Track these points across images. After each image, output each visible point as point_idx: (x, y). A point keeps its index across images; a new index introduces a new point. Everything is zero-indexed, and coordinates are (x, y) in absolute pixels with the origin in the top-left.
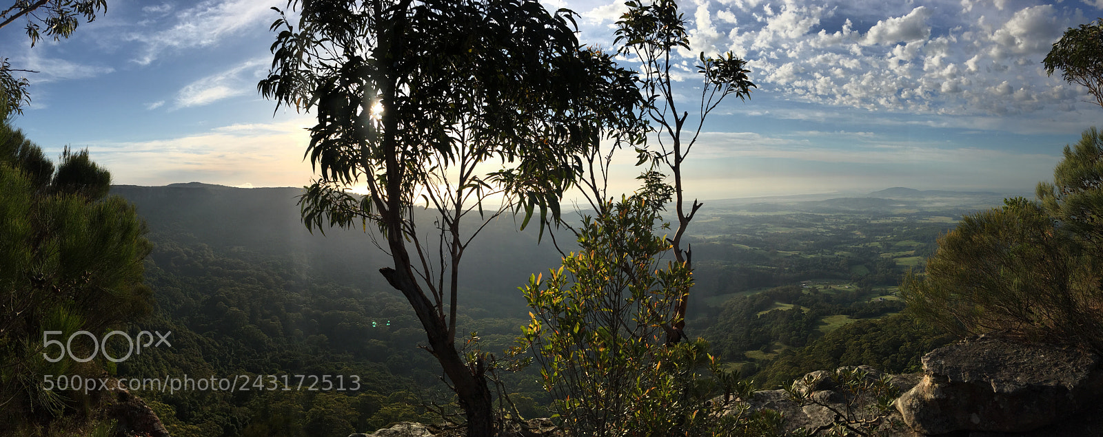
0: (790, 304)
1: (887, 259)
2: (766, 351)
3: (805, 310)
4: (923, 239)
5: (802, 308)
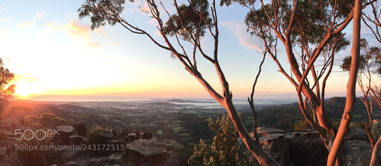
4: (184, 120)
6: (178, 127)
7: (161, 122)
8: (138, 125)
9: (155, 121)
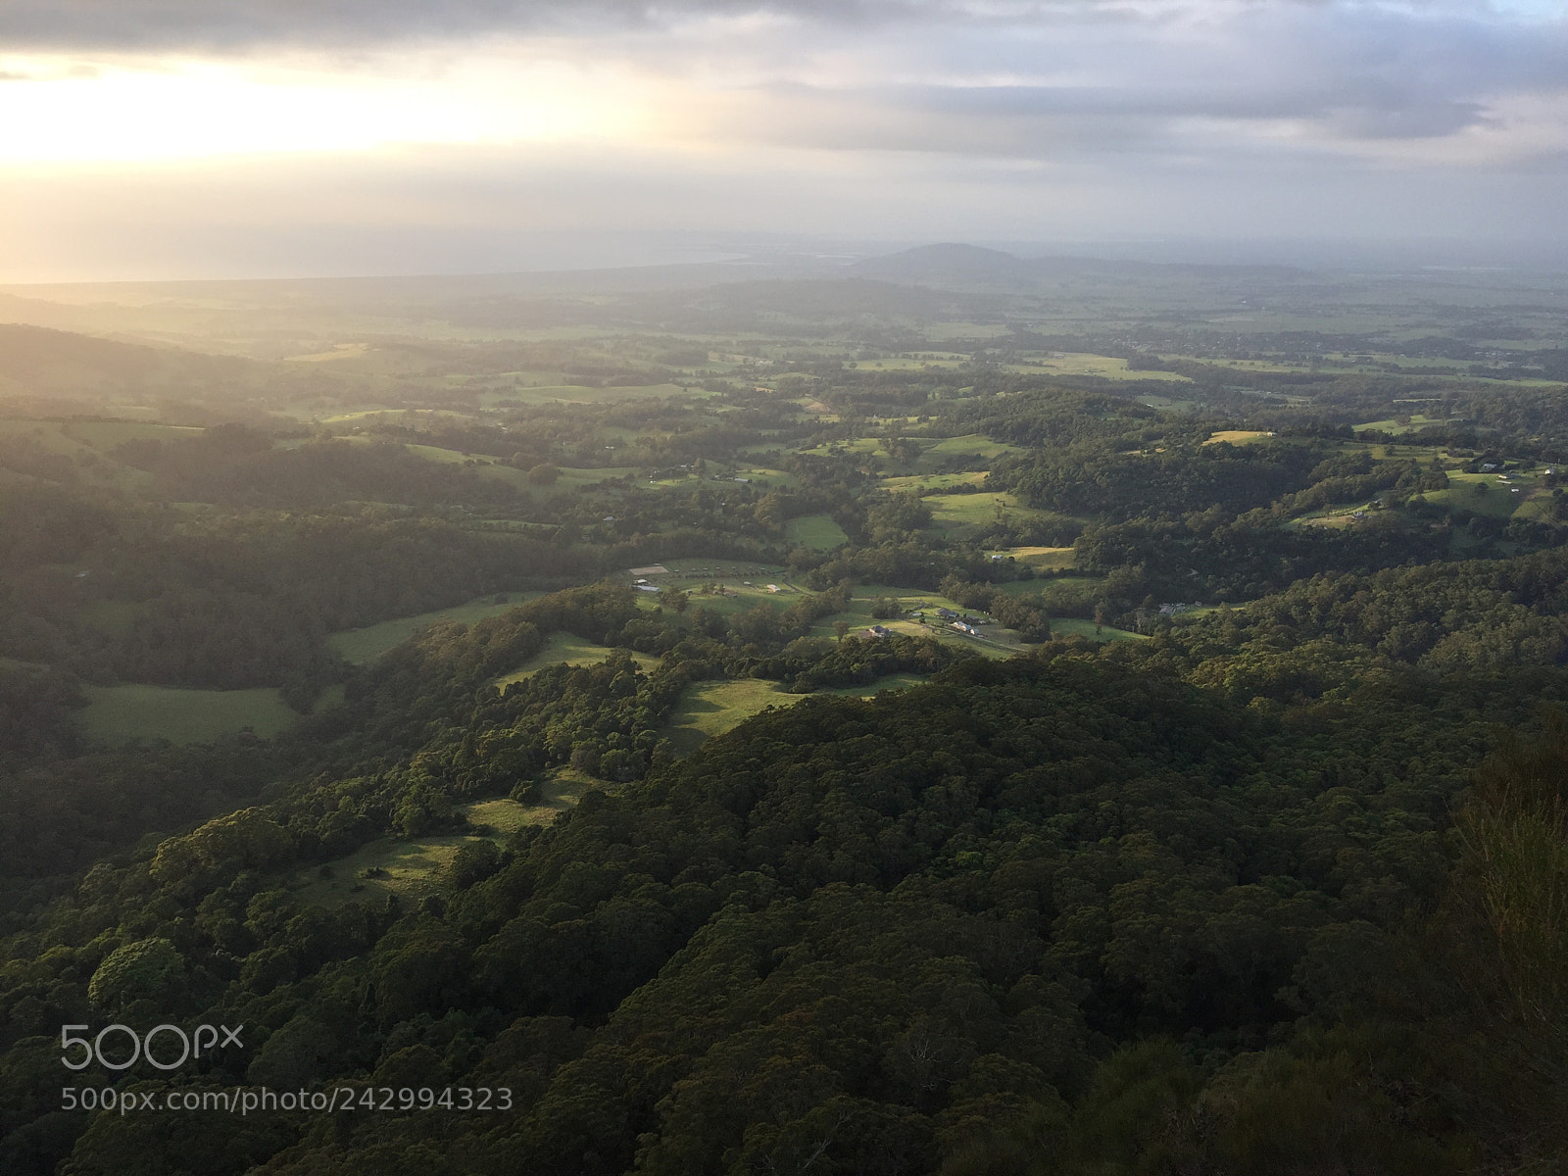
0: (600, 643)
1: (901, 496)
2: (531, 800)
3: (647, 664)
4: (1021, 433)
5: (636, 658)
6: (970, 489)
7: (822, 451)
8: (631, 477)
9: (774, 448)
